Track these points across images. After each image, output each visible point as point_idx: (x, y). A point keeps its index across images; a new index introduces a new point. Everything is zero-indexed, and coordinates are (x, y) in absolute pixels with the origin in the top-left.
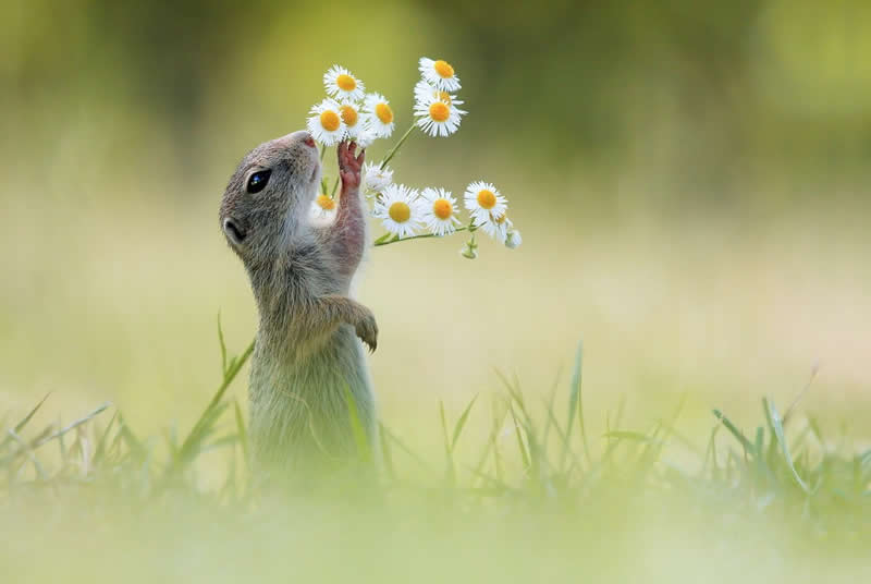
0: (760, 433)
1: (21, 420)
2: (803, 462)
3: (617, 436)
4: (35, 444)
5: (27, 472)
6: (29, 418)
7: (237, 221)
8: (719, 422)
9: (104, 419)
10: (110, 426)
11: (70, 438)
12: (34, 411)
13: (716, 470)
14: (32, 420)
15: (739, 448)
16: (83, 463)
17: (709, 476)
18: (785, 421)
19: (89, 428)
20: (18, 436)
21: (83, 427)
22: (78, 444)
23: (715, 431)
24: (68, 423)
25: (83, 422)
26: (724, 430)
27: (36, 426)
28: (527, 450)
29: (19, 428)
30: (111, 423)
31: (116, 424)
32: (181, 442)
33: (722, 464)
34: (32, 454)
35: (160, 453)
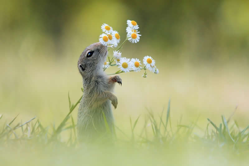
0: (221, 125)
1: (11, 122)
2: (233, 134)
3: (180, 126)
4: (15, 128)
5: (13, 137)
6: (13, 121)
7: (83, 65)
8: (209, 122)
9: (34, 121)
10: (36, 124)
11: (25, 127)
12: (14, 120)
13: (208, 136)
14: (14, 122)
15: (215, 130)
16: (28, 134)
17: (206, 138)
18: (228, 122)
19: (30, 124)
20: (10, 126)
21: (28, 123)
22: (27, 129)
23: (208, 125)
24: (24, 123)
25: (28, 122)
26: (211, 124)
27: (15, 124)
28: (155, 131)
29: (10, 124)
30: (36, 123)
31: (37, 123)
32: (56, 128)
33: (210, 134)
34: (14, 131)
35: (50, 131)
